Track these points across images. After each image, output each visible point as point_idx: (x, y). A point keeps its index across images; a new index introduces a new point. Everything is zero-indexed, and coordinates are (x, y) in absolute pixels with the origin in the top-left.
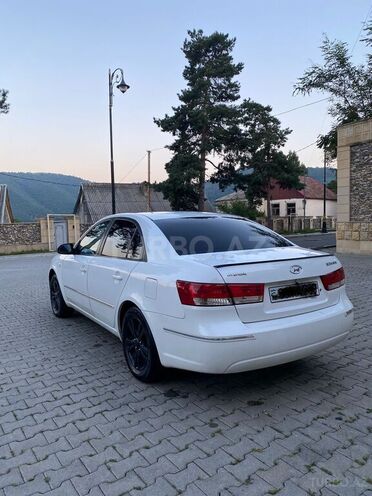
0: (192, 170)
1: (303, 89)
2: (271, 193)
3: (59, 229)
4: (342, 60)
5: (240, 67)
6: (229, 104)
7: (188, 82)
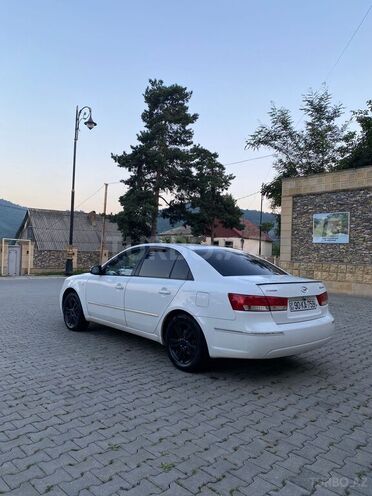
0: (148, 205)
1: (253, 145)
2: (215, 231)
3: (13, 254)
4: (285, 124)
5: (195, 117)
6: (182, 148)
7: (145, 124)
